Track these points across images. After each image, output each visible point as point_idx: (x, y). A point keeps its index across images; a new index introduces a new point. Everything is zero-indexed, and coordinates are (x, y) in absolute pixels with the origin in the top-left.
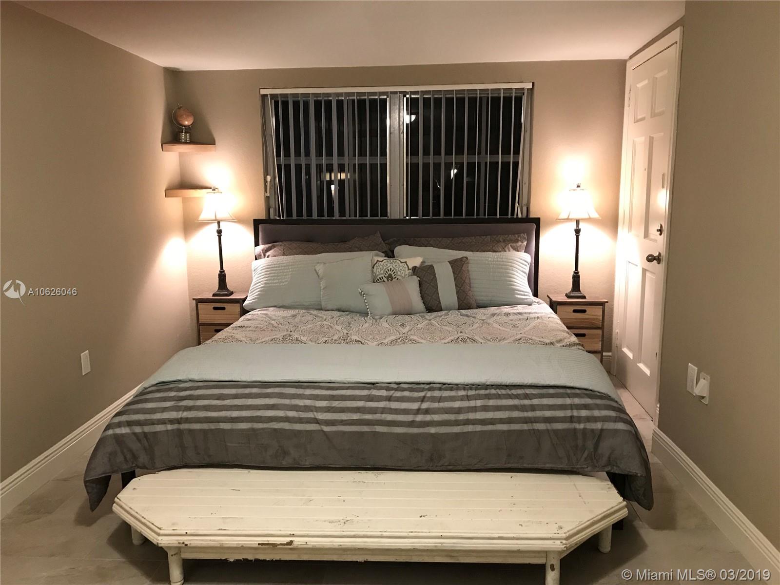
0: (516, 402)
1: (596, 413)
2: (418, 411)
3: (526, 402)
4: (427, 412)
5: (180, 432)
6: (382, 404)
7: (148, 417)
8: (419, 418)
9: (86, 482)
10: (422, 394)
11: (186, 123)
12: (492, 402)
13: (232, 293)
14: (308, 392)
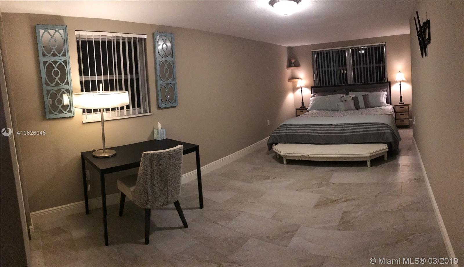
0: (365, 127)
1: (384, 128)
2: (341, 130)
3: (367, 127)
4: (343, 130)
5: (287, 135)
6: (333, 129)
7: (280, 131)
8: (342, 132)
9: (268, 144)
10: (342, 126)
11: (293, 61)
12: (359, 127)
13: (305, 107)
14: (316, 126)
